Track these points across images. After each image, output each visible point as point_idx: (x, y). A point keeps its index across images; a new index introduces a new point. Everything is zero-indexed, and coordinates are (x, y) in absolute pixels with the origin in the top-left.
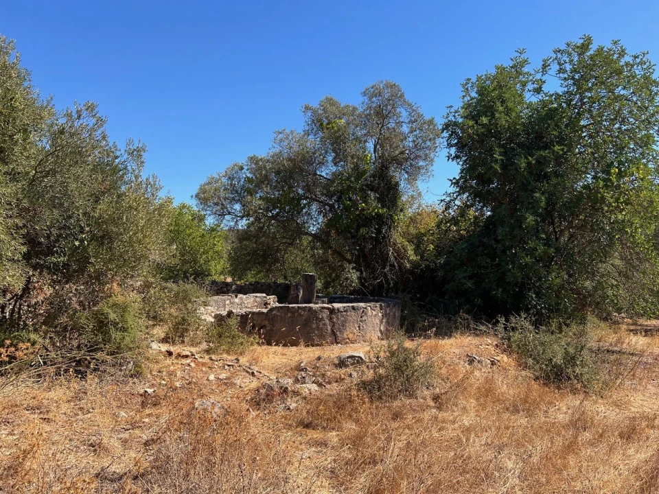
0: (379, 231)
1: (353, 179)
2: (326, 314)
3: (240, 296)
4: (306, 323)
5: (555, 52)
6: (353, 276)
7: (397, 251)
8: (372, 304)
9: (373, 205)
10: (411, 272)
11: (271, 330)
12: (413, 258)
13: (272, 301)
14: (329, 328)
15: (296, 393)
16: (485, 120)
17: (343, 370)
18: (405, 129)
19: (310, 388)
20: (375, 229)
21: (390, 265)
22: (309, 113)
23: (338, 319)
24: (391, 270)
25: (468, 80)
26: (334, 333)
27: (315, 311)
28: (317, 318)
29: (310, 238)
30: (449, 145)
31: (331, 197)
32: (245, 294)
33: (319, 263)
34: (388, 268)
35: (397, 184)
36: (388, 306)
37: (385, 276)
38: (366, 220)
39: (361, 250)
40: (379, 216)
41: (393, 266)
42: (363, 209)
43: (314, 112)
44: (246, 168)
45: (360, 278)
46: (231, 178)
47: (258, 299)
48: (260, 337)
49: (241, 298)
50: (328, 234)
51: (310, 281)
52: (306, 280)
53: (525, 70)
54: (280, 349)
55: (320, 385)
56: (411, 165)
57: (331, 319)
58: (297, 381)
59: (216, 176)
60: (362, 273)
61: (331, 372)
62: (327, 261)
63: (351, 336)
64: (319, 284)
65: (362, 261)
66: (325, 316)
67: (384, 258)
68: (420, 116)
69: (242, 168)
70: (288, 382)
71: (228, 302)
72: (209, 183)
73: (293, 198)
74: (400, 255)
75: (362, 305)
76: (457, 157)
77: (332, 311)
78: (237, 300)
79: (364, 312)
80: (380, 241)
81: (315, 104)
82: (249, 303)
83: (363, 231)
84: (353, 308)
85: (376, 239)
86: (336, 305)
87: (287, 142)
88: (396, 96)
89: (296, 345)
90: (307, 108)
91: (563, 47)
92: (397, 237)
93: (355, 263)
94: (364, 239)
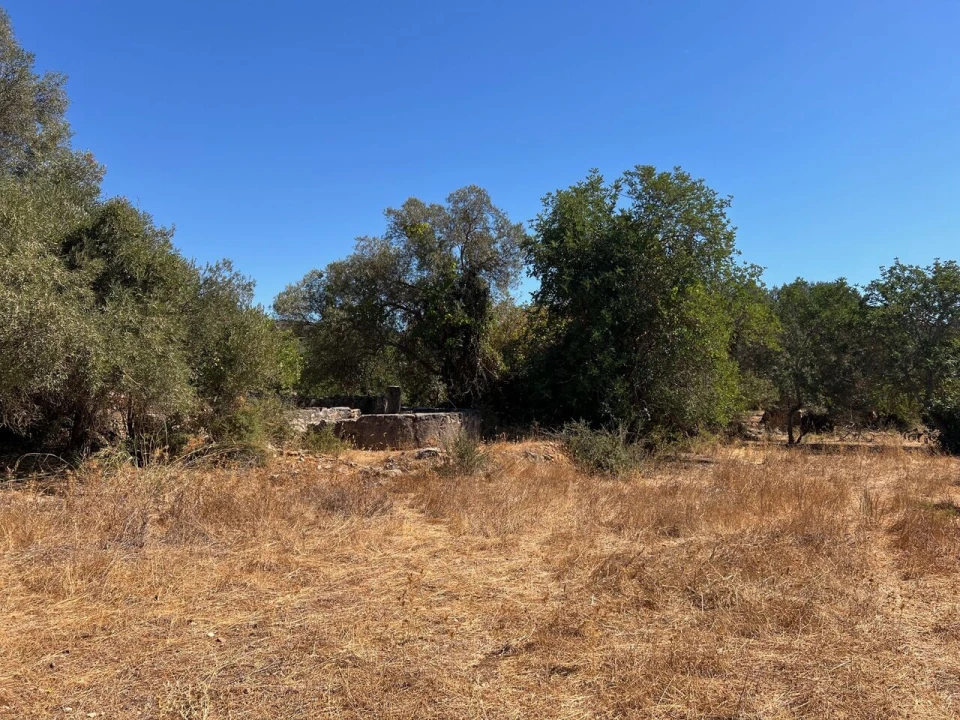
0: (467, 341)
1: (438, 288)
2: (409, 422)
3: (325, 409)
4: (392, 431)
5: (625, 174)
6: (440, 388)
7: (486, 362)
8: (452, 414)
9: (460, 315)
10: (501, 383)
11: (361, 437)
12: (503, 367)
13: (356, 414)
14: (412, 434)
15: (385, 476)
16: (555, 244)
17: (422, 461)
18: (494, 234)
19: (396, 471)
20: (463, 339)
21: (479, 376)
22: (392, 217)
23: (420, 426)
24: (479, 382)
25: (549, 194)
26: (416, 439)
27: (400, 420)
28: (402, 426)
29: (394, 349)
30: (528, 262)
31: (416, 304)
32: (328, 408)
33: (404, 375)
34: (476, 380)
35: (487, 291)
36: (467, 415)
37: (473, 387)
38: (453, 330)
39: (449, 360)
40: (465, 326)
41: (481, 377)
42: (449, 319)
43: (397, 215)
44: (325, 275)
45: (447, 391)
46: (310, 287)
47: (342, 413)
48: (352, 442)
49: (326, 412)
50: (414, 342)
51: (394, 393)
52: (391, 393)
53: (602, 186)
54: (369, 452)
55: (403, 471)
56: (500, 271)
57: (414, 427)
58: (386, 468)
59: (294, 285)
60: (449, 384)
61: (413, 462)
62: (412, 373)
63: (432, 441)
64: (404, 397)
65: (450, 373)
66: (408, 423)
67: (473, 368)
68: (507, 222)
69: (321, 276)
70: (380, 469)
71: (313, 415)
72: (287, 293)
73: (375, 306)
74: (489, 365)
75: (442, 414)
76: (535, 274)
77: (415, 420)
78: (321, 413)
79: (444, 420)
80: (468, 352)
81: (398, 207)
82: (333, 415)
83: (450, 341)
84: (434, 416)
85: (464, 349)
86: (419, 415)
87: (369, 248)
88: (482, 201)
89: (383, 450)
90: (390, 212)
91: (633, 170)
92: (487, 347)
93: (442, 374)
94: (451, 349)
